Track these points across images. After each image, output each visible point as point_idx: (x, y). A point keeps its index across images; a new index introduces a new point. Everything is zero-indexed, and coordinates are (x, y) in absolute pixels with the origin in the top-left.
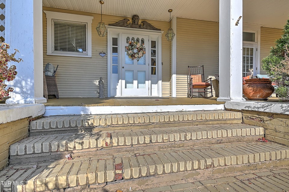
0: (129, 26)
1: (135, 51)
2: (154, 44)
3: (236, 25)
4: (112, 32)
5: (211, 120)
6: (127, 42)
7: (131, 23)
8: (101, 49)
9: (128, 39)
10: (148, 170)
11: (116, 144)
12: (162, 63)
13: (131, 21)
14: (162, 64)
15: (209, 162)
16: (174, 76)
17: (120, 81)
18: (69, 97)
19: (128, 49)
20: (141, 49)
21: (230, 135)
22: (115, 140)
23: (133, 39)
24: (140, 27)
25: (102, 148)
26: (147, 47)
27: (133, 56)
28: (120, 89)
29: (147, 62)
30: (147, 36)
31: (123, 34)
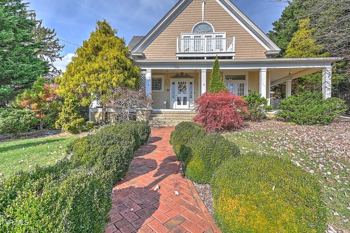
0: (179, 77)
1: (182, 88)
2: (191, 83)
4: (172, 80)
8: (167, 88)
9: (179, 83)
13: (180, 75)
14: (195, 93)
17: (175, 102)
18: (157, 108)
19: (179, 88)
20: (185, 87)
23: (181, 82)
24: (184, 77)
25: (164, 116)
26: (188, 85)
27: (180, 90)
28: (175, 105)
29: (187, 93)
30: (188, 80)
31: (177, 81)
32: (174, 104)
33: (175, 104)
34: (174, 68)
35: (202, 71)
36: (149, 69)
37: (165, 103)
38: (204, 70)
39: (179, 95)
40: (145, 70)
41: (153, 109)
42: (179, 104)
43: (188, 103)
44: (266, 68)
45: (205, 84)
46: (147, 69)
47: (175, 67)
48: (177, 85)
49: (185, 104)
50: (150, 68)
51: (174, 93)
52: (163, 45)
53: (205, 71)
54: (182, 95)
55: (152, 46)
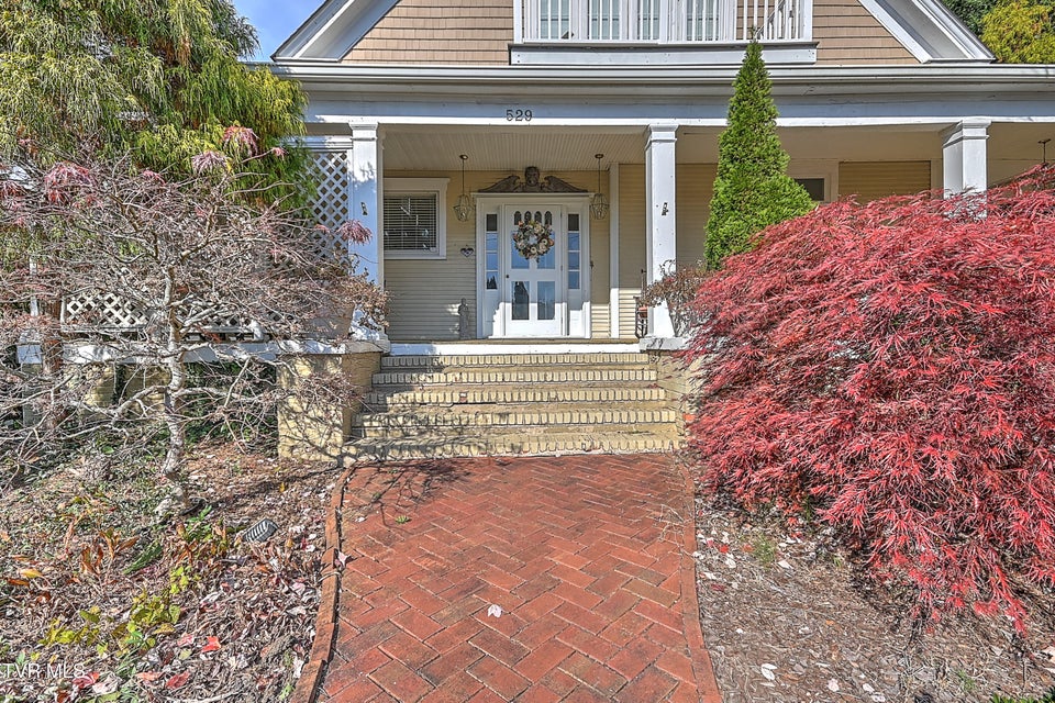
0: (519, 189)
1: (533, 240)
2: (573, 222)
3: (664, 214)
4: (485, 205)
5: (599, 364)
6: (516, 223)
7: (524, 181)
8: (464, 241)
9: (517, 216)
10: (489, 396)
11: (465, 380)
12: (591, 263)
13: (523, 179)
14: (592, 266)
15: (553, 395)
16: (614, 292)
17: (502, 304)
18: (409, 337)
19: (517, 239)
20: (544, 236)
21: (605, 378)
22: (464, 376)
23: (528, 215)
24: (541, 189)
25: (452, 383)
26: (559, 229)
27: (526, 252)
28: (502, 322)
29: (558, 263)
30: (559, 206)
31: (508, 206)
32: (498, 317)
33: (499, 313)
34: (502, 121)
35: (655, 135)
36: (365, 124)
37: (455, 310)
38: (663, 131)
39: (519, 275)
40: (345, 130)
41: (392, 341)
42: (520, 313)
43: (559, 308)
44: (988, 120)
45: (672, 207)
46: (353, 120)
47: (509, 115)
48: (508, 227)
49: (546, 313)
50: (374, 120)
51: (493, 263)
52: (439, 34)
53: (671, 135)
54: (532, 275)
55: (386, 33)
